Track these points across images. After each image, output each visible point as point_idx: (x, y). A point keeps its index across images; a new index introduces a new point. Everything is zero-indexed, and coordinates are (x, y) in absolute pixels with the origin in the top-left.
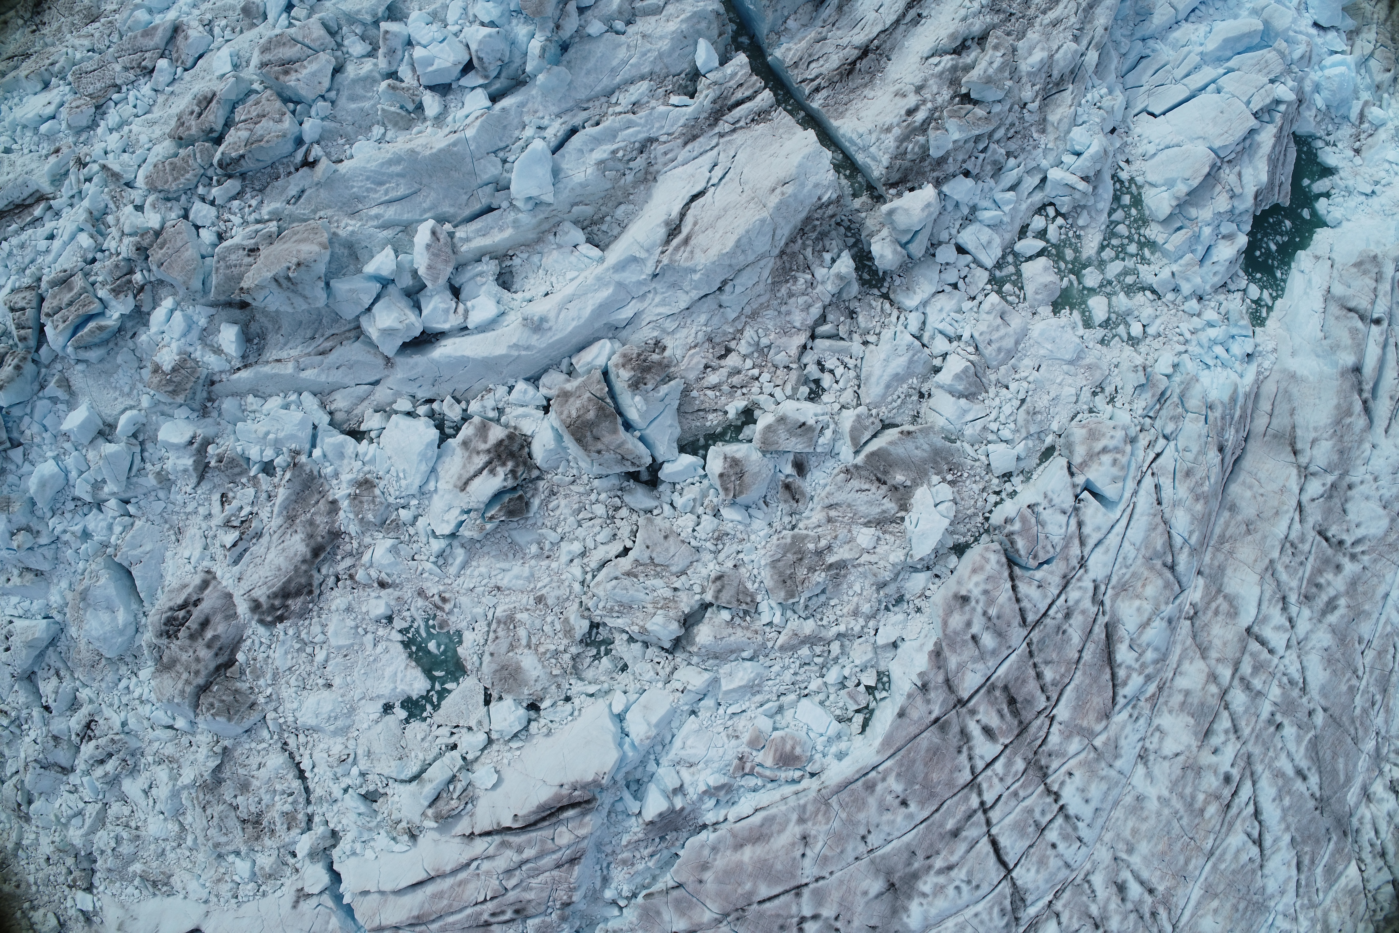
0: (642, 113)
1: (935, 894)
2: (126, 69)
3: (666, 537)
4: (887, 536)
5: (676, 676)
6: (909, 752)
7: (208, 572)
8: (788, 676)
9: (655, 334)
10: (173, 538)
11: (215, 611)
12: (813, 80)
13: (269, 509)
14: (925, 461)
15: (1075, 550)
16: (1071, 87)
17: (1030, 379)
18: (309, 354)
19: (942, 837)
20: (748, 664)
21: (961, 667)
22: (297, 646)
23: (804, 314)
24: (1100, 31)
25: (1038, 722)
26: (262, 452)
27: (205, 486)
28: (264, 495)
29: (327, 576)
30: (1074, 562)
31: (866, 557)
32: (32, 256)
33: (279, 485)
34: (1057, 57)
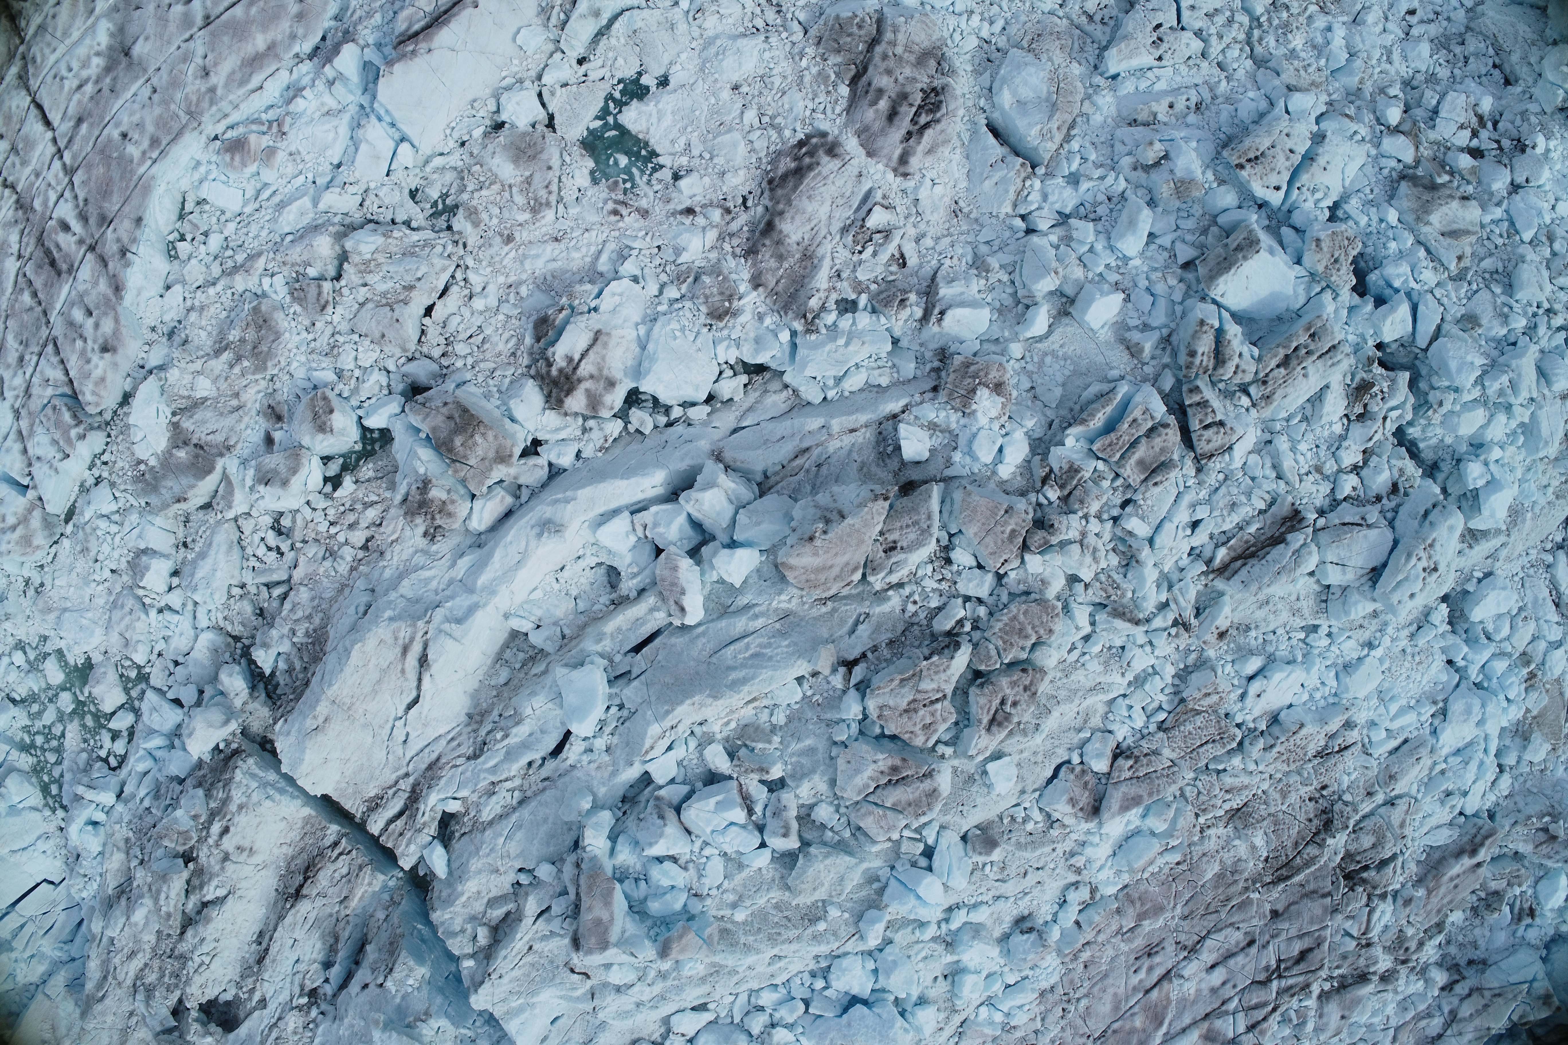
0: (483, 784)
1: (89, 58)
2: (1156, 753)
3: (383, 336)
4: (186, 393)
5: (359, 199)
6: (127, 187)
7: (905, 175)
8: (254, 229)
9: (434, 548)
10: (962, 204)
11: (883, 132)
12: (341, 854)
13: (837, 261)
14: (164, 477)
15: (24, 424)
16: (110, 892)
17: (94, 585)
18: (817, 445)
19: (90, 115)
20: (287, 230)
21: (96, 283)
22: (779, 120)
23: (297, 600)
24: (93, 954)
25: (29, 250)
26: (854, 323)
27: (927, 270)
28: (844, 275)
29: (756, 205)
30: (23, 412)
31: (198, 365)
32: (1215, 498)
33: (829, 290)
34: (123, 920)
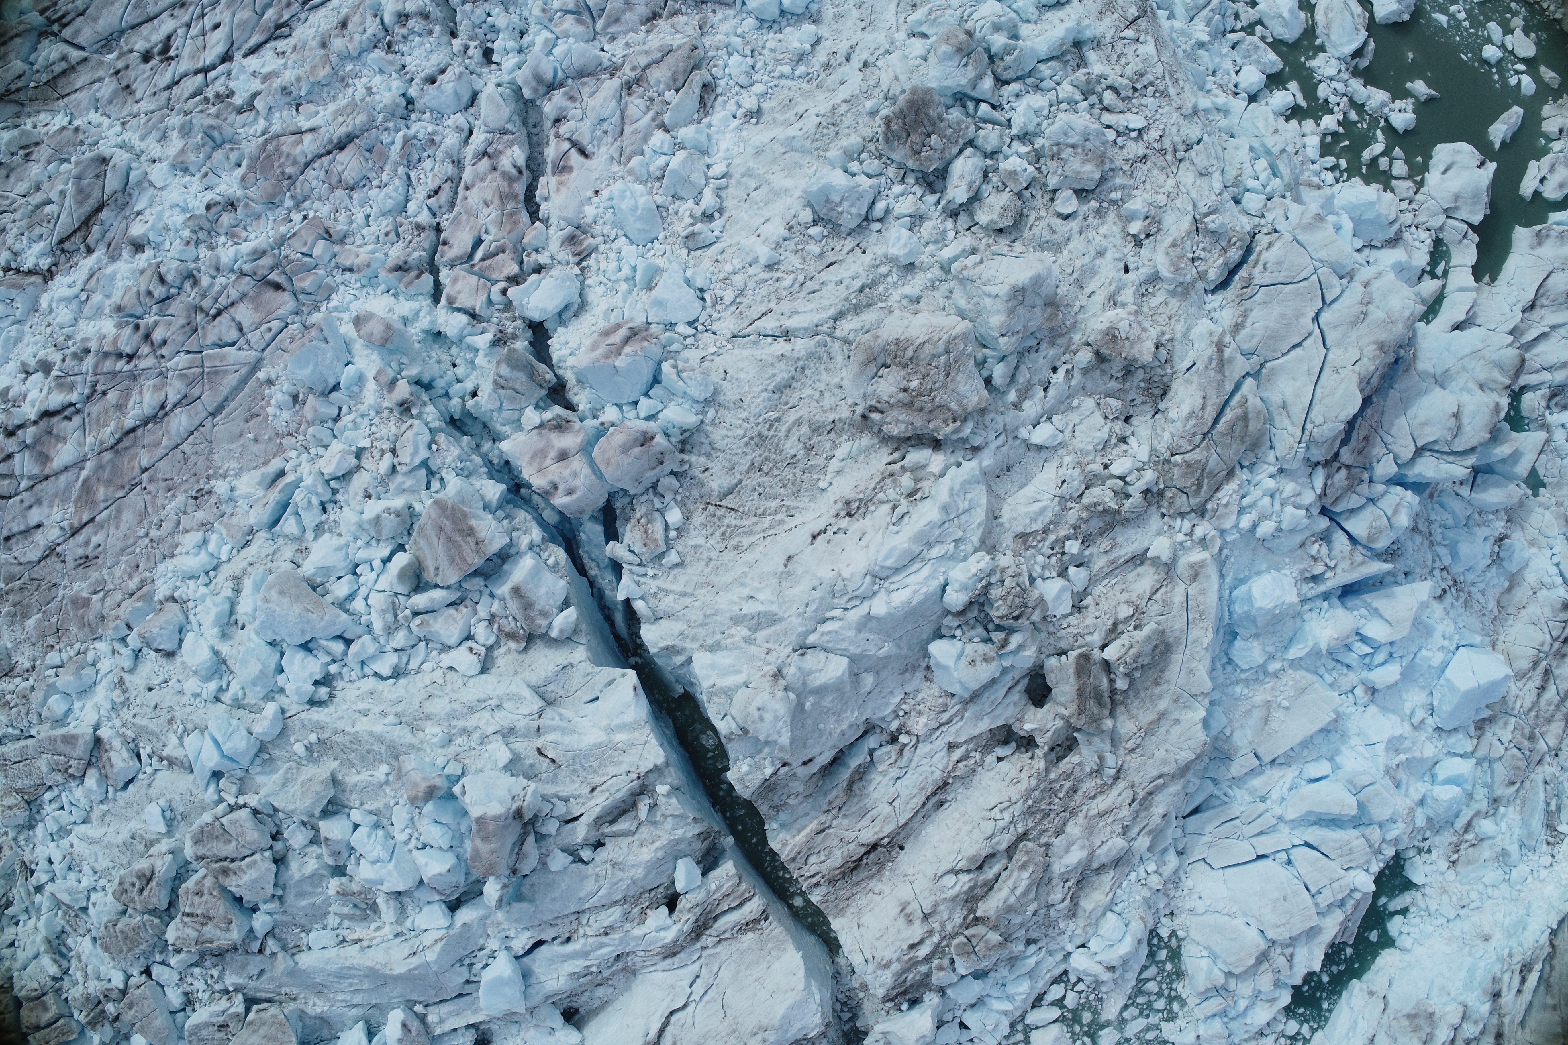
12: (812, 876)
16: (1112, 873)
34: (1098, 852)
